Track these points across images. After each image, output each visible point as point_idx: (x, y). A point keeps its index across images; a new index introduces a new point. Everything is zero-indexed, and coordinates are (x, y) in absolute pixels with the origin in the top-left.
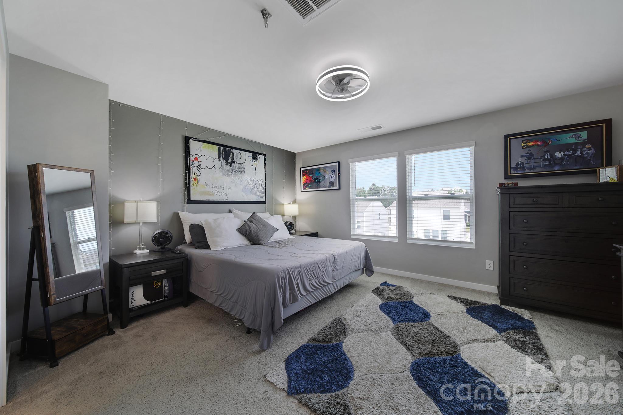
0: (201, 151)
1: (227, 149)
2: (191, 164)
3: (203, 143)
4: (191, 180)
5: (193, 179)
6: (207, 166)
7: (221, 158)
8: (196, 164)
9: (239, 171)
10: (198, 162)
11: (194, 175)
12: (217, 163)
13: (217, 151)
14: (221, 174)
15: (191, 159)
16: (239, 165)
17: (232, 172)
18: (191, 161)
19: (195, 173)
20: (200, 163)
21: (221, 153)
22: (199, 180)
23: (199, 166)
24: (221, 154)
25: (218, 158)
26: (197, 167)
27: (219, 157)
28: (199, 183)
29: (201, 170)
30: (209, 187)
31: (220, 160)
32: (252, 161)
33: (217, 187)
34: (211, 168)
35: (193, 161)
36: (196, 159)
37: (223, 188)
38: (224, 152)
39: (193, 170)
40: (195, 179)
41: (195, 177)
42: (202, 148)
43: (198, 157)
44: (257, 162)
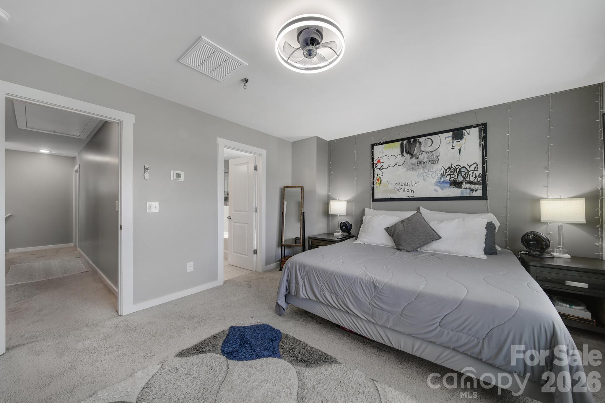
0: (383, 152)
1: (412, 140)
2: (375, 167)
3: (385, 145)
4: (375, 181)
5: (376, 179)
6: (389, 166)
7: (404, 153)
8: (379, 165)
9: (430, 161)
10: (381, 163)
11: (378, 176)
12: (400, 159)
13: (400, 147)
14: (405, 169)
15: (374, 163)
16: (430, 154)
17: (418, 164)
18: (375, 164)
19: (378, 174)
20: (382, 164)
21: (404, 147)
22: (382, 180)
23: (381, 167)
24: (404, 149)
25: (400, 154)
26: (380, 168)
27: (402, 153)
28: (382, 182)
29: (383, 171)
30: (391, 185)
31: (403, 156)
32: (453, 142)
33: (400, 184)
34: (393, 166)
35: (376, 164)
36: (379, 161)
37: (408, 184)
38: (407, 146)
39: (377, 171)
40: (378, 180)
41: (378, 177)
42: (384, 150)
43: (380, 159)
44: (462, 142)
